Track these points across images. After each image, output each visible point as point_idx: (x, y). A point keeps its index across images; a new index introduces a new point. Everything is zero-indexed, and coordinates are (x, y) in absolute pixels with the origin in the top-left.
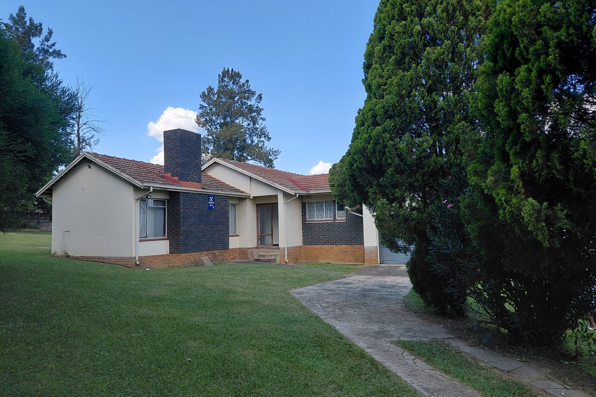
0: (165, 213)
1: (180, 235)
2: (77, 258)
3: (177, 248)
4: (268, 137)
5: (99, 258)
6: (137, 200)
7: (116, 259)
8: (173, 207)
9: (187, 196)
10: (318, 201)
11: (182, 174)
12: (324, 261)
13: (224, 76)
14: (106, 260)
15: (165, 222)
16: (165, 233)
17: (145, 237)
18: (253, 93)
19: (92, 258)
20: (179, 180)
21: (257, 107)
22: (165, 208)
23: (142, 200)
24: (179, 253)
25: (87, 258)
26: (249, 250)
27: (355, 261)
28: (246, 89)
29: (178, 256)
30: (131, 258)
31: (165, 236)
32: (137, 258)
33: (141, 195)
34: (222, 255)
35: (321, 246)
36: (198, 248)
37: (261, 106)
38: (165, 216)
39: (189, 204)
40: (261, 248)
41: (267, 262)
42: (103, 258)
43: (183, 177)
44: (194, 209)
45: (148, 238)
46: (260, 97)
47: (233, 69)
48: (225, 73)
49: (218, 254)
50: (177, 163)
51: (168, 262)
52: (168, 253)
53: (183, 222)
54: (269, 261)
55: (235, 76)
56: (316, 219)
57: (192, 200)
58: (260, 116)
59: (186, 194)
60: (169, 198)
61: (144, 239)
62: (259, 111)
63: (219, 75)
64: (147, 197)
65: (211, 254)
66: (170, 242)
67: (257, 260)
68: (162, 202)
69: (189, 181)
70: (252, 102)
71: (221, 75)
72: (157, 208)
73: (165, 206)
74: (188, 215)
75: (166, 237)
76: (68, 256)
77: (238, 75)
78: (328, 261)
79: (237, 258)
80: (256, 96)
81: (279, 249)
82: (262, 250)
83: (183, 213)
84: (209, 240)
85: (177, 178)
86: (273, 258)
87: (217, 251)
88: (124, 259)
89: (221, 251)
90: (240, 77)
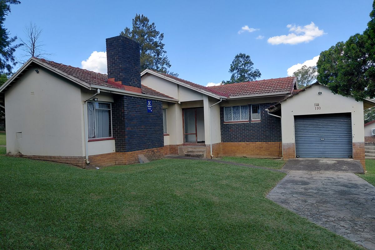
0: (110, 116)
1: (125, 135)
2: (29, 158)
3: (123, 147)
4: (169, 65)
5: (50, 157)
6: (85, 102)
7: (67, 158)
8: (117, 109)
9: (130, 99)
10: (235, 105)
11: (124, 78)
12: (240, 155)
13: (136, 20)
14: (57, 159)
15: (110, 124)
16: (110, 133)
17: (93, 138)
18: (158, 33)
19: (43, 157)
20: (122, 84)
21: (160, 43)
22: (110, 110)
23: (89, 103)
24: (125, 152)
25: (39, 157)
26: (178, 147)
27: (269, 155)
28: (153, 30)
29: (123, 154)
30: (81, 158)
31: (110, 136)
32: (87, 158)
33: (88, 97)
34: (159, 152)
35: (238, 143)
36: (140, 146)
37: (163, 42)
38: (110, 118)
39: (132, 107)
40: (187, 145)
41: (196, 157)
42: (54, 157)
43: (126, 82)
44: (136, 111)
45: (96, 138)
46: (162, 36)
47: (143, 15)
48: (138, 18)
49: (156, 151)
50: (120, 68)
51: (115, 159)
52: (115, 151)
53: (127, 123)
54: (198, 156)
55: (144, 20)
56: (232, 121)
57: (133, 103)
58: (163, 50)
59: (129, 97)
60: (113, 101)
61: (92, 139)
62: (162, 46)
63: (133, 20)
64: (94, 99)
65: (151, 151)
66: (116, 141)
67: (188, 155)
68: (107, 105)
69: (131, 86)
70: (157, 39)
71: (134, 19)
72: (103, 111)
73: (110, 108)
74: (131, 117)
75: (112, 137)
76: (21, 156)
77: (146, 20)
78: (245, 155)
79: (168, 153)
80: (159, 35)
81: (205, 145)
82: (189, 146)
83: (126, 115)
84: (149, 139)
85: (120, 83)
86: (201, 154)
87: (155, 149)
88: (75, 158)
89: (158, 148)
90: (148, 21)
